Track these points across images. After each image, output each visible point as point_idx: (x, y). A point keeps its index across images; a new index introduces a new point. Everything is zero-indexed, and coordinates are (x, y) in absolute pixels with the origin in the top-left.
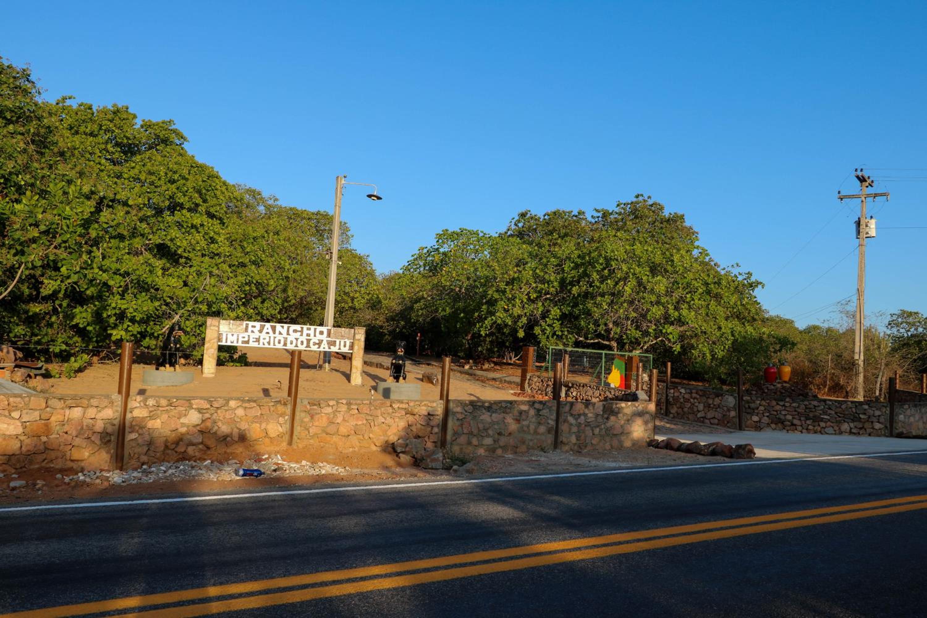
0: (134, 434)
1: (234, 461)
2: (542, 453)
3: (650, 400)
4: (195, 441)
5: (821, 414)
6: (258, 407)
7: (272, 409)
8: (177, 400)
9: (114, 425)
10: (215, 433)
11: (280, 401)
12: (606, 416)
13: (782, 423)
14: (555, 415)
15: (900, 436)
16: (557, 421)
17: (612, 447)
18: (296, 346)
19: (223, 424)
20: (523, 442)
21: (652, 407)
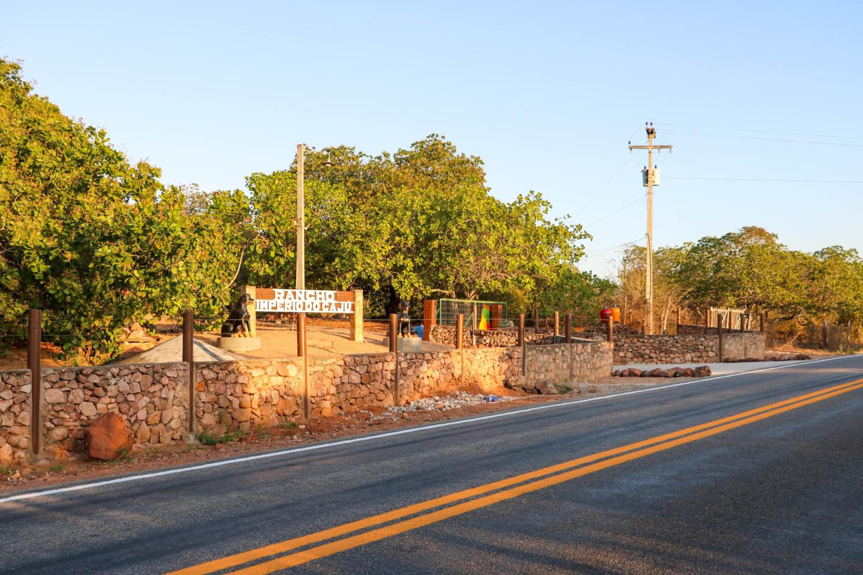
0: (402, 380)
3: (609, 340)
5: (670, 347)
6: (450, 357)
7: (455, 358)
8: (419, 354)
9: (394, 374)
11: (459, 353)
13: (642, 357)
14: (570, 354)
15: (727, 361)
16: (571, 359)
18: (312, 309)
19: (436, 370)
21: (612, 346)
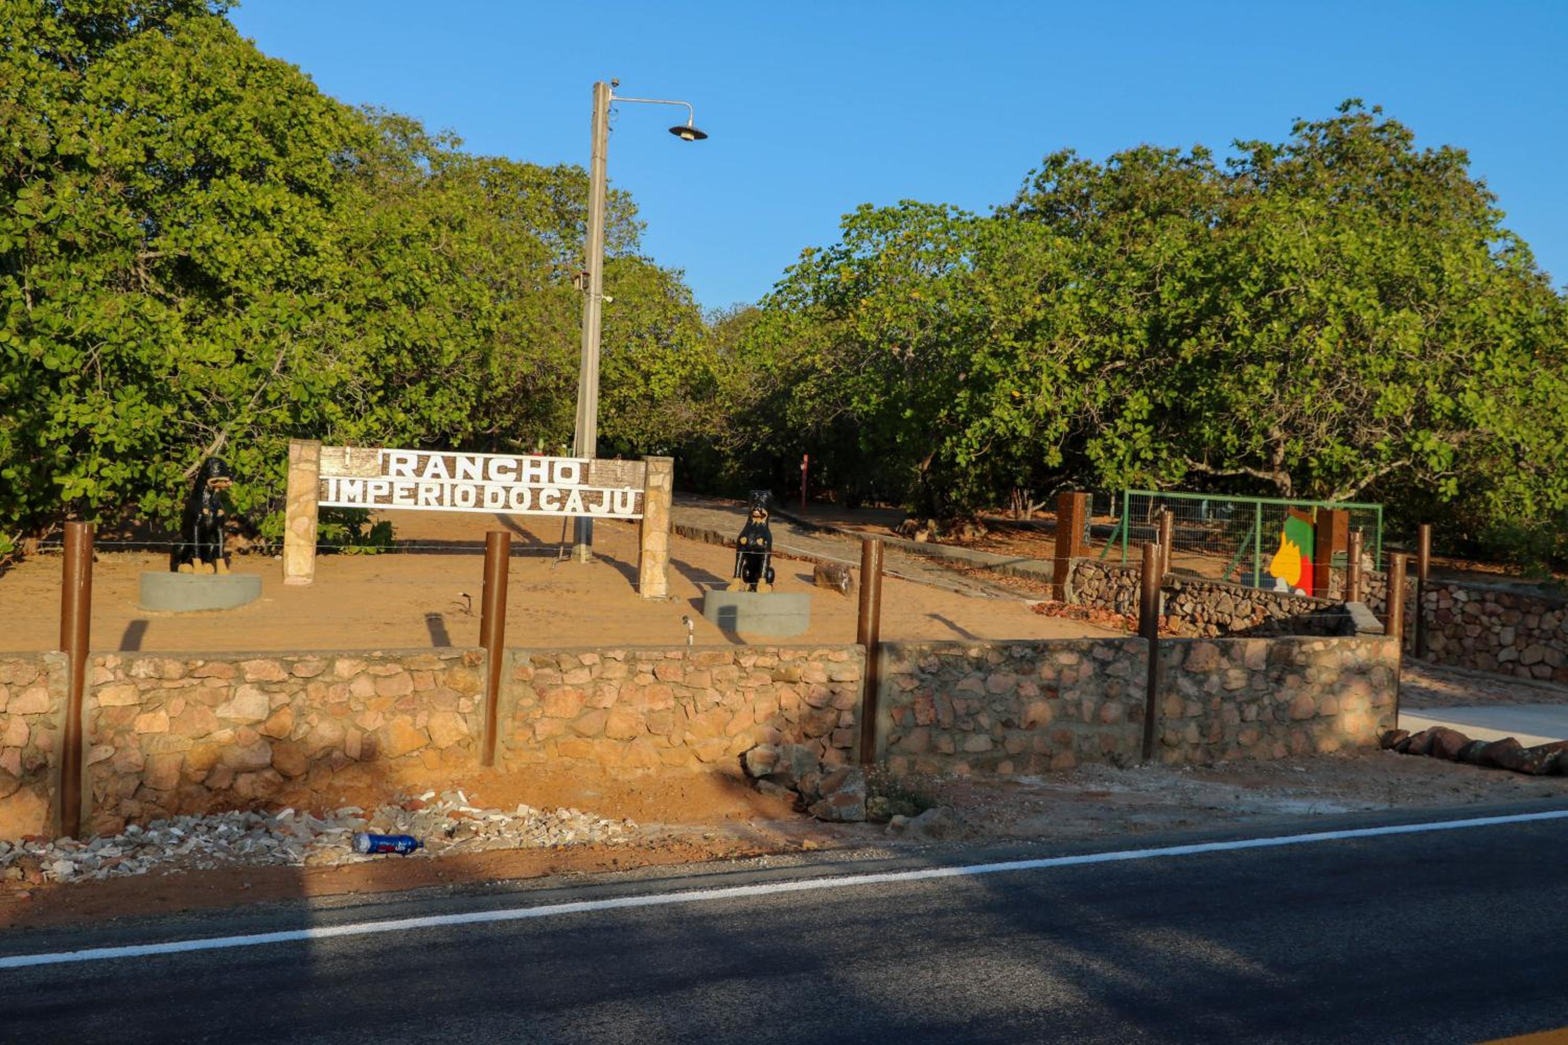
0: (103, 748)
1: (350, 810)
2: (1114, 771)
3: (1387, 631)
4: (254, 761)
6: (406, 674)
7: (441, 678)
8: (206, 662)
9: (54, 727)
10: (303, 741)
11: (460, 659)
12: (1274, 674)
14: (1144, 674)
16: (1151, 690)
17: (1290, 751)
19: (322, 718)
20: (1065, 742)
21: (1391, 650)
